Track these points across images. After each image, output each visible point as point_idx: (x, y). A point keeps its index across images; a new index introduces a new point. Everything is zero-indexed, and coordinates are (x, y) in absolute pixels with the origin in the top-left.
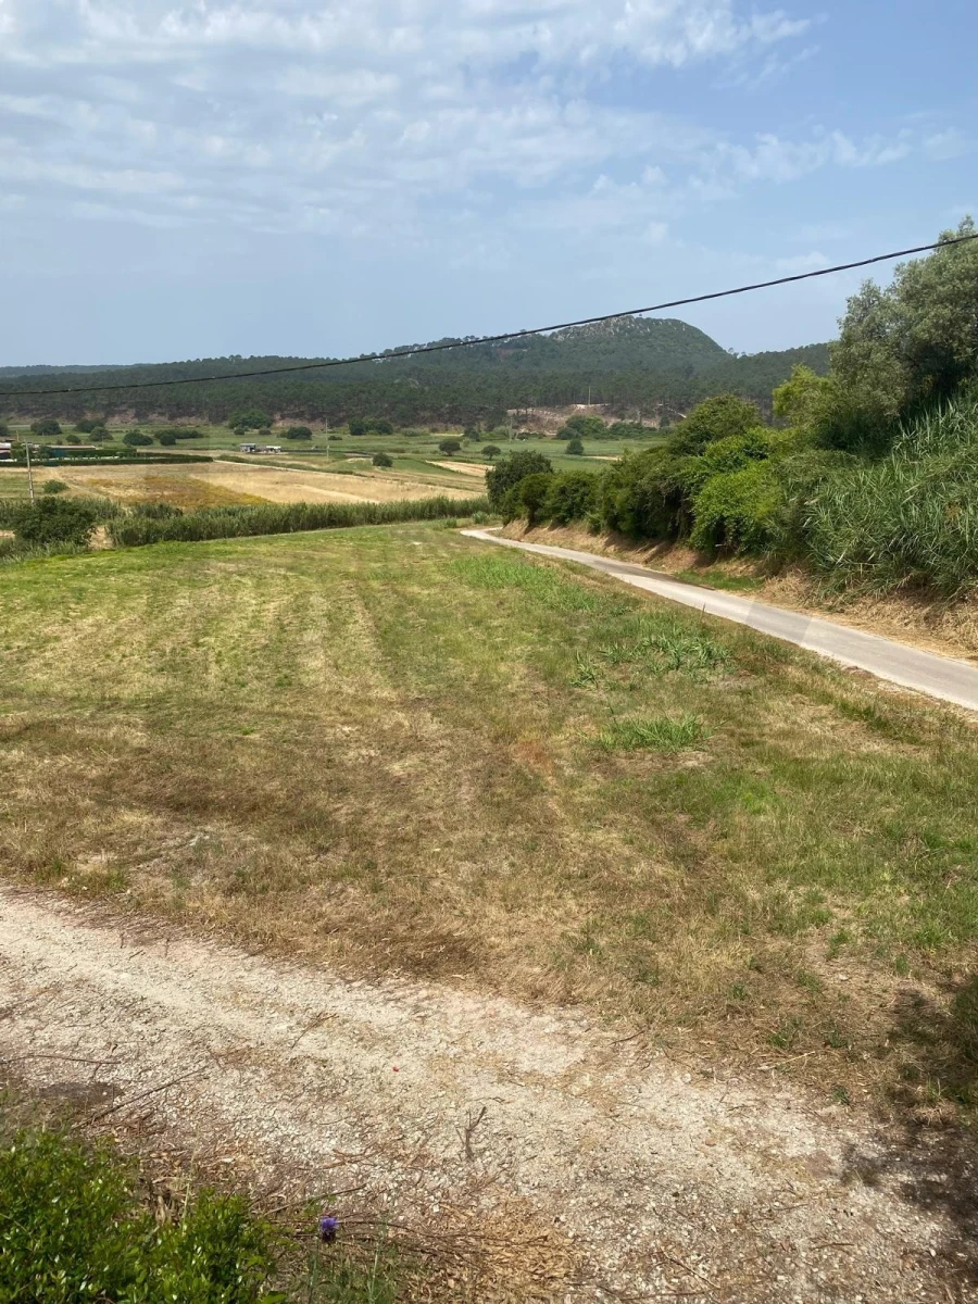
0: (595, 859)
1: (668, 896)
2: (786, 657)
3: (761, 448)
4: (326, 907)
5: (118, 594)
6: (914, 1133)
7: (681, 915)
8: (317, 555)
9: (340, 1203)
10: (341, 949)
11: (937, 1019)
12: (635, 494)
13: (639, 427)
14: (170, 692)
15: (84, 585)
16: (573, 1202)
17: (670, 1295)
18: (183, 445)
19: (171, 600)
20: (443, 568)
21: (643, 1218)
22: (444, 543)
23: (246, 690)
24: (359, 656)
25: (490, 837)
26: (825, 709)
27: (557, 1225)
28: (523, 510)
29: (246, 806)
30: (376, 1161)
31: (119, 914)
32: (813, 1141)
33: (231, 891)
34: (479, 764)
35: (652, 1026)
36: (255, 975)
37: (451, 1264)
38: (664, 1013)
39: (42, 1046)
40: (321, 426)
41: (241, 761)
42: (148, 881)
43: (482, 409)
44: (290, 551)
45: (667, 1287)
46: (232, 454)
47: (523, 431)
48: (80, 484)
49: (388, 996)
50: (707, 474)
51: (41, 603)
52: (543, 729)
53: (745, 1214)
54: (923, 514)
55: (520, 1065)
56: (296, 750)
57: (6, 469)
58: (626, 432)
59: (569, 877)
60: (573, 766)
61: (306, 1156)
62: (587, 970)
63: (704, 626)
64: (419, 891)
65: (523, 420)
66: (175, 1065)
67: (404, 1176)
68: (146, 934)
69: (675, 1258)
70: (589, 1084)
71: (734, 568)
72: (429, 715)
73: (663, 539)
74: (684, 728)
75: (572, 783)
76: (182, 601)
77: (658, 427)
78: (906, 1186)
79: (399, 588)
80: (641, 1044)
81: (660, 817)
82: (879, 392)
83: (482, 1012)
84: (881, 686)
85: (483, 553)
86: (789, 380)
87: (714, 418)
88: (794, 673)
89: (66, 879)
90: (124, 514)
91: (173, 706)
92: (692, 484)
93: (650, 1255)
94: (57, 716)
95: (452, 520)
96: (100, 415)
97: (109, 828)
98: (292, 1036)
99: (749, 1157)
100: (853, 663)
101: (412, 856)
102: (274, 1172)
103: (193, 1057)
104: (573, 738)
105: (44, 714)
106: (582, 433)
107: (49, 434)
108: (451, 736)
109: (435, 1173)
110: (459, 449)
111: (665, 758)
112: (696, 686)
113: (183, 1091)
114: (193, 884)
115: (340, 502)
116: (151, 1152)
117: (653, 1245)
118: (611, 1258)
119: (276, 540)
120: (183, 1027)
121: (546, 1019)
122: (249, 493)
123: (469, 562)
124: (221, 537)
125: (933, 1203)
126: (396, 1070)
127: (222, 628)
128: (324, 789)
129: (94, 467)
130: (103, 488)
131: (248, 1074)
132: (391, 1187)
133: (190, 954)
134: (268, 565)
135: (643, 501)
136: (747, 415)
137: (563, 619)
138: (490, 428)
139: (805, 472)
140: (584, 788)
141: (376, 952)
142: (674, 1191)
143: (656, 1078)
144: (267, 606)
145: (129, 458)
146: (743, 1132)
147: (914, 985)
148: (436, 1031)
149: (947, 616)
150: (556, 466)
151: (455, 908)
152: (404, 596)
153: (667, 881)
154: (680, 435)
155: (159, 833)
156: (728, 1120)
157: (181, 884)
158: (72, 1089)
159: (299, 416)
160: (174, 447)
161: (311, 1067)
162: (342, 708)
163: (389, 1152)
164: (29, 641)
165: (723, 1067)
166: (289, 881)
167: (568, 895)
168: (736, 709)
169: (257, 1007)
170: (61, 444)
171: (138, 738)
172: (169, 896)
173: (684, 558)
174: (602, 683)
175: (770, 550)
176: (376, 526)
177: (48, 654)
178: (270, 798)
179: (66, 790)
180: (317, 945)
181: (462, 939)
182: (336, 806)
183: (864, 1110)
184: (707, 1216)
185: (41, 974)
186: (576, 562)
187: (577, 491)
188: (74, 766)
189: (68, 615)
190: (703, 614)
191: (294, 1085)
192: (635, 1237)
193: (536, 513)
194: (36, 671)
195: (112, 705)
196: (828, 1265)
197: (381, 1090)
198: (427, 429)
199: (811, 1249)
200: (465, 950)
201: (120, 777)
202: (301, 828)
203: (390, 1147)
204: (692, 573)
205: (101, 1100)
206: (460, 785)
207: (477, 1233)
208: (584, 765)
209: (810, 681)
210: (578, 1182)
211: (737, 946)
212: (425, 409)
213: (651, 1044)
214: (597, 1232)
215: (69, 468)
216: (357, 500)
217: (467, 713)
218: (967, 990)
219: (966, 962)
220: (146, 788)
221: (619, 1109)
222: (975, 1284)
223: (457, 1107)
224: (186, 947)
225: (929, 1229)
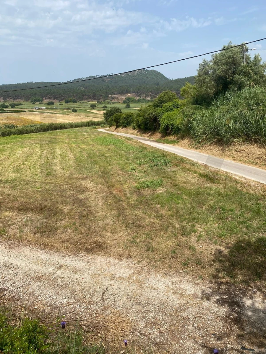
0: (135, 219)
1: (155, 227)
2: (185, 161)
3: (177, 105)
4: (62, 236)
6: (219, 286)
7: (158, 232)
8: (57, 137)
9: (68, 316)
10: (67, 247)
11: (225, 256)
12: (144, 118)
13: (145, 100)
14: (16, 178)
16: (131, 310)
17: (157, 333)
18: (17, 107)
19: (16, 151)
20: (93, 140)
21: (150, 313)
22: (93, 133)
23: (38, 176)
24: (69, 166)
25: (107, 214)
26: (195, 175)
27: (127, 317)
28: (114, 123)
29: (39, 209)
30: (78, 304)
31: (4, 241)
32: (193, 290)
33: (35, 233)
34: (104, 194)
35: (151, 263)
36: (43, 255)
37: (99, 330)
38: (154, 259)
40: (57, 101)
41: (37, 196)
42: (13, 230)
43: (102, 95)
44: (49, 136)
45: (156, 331)
46: (31, 110)
47: (113, 101)
49: (80, 259)
50: (163, 113)
52: (121, 184)
53: (176, 310)
54: (220, 122)
55: (116, 275)
56: (53, 193)
58: (141, 101)
59: (129, 224)
60: (129, 194)
61: (59, 304)
62: (134, 248)
63: (163, 154)
64: (88, 230)
65: (113, 98)
66: (21, 281)
67: (86, 307)
68: (12, 246)
69: (158, 323)
70: (135, 279)
71: (171, 138)
72: (90, 181)
73: (152, 131)
74: (159, 182)
75: (129, 198)
76: (19, 152)
77: (150, 100)
78: (217, 300)
79: (80, 146)
80: (149, 267)
81: (153, 206)
82: (208, 89)
83: (106, 262)
84: (210, 168)
85: (103, 135)
86: (185, 86)
87: (165, 97)
88: (187, 166)
90: (1, 128)
91: (17, 182)
92: (159, 116)
93: (152, 323)
95: (95, 126)
98: (54, 271)
99: (177, 295)
100: (203, 162)
101: (86, 220)
102: (50, 309)
103: (26, 279)
104: (129, 186)
106: (130, 101)
108: (96, 187)
109: (94, 306)
110: (96, 107)
111: (154, 190)
112: (162, 170)
113: (24, 289)
114: (25, 231)
115: (63, 122)
116: (15, 306)
117: (152, 320)
118: (141, 324)
119: (45, 133)
120: (23, 271)
121: (123, 262)
122: (37, 121)
123: (100, 138)
124: (29, 133)
125: (224, 304)
126: (83, 279)
127: (30, 159)
128: (61, 203)
131: (42, 283)
132: (82, 310)
134: (43, 141)
135: (147, 120)
136: (174, 96)
137: (126, 154)
138: (104, 101)
139: (189, 111)
140: (132, 199)
141: (76, 247)
142: (158, 306)
143: (153, 276)
144: (43, 153)
145: (2, 111)
146: (176, 289)
147: (219, 247)
148: (94, 268)
149: (227, 149)
150: (123, 111)
151: (98, 234)
152: (82, 149)
153: (154, 223)
154: (156, 102)
155: (15, 217)
156: (172, 286)
157: (21, 231)
159: (50, 98)
160: (14, 108)
161: (59, 280)
162: (65, 180)
163: (81, 301)
165: (170, 272)
166: (52, 229)
167: (128, 229)
168: (172, 176)
169: (44, 264)
171: (8, 191)
172: (18, 235)
173: (158, 135)
174: (137, 171)
175: (180, 132)
176: (73, 129)
178: (46, 206)
180: (60, 246)
181: (100, 242)
182: (64, 208)
183: (207, 281)
184: (166, 312)
186: (129, 137)
187: (129, 118)
190: (163, 151)
191: (55, 285)
192: (148, 319)
193: (118, 124)
196: (198, 322)
197: (79, 284)
198: (86, 101)
199: (193, 318)
200: (101, 245)
201: (3, 202)
202: (54, 214)
203: (82, 300)
204: (160, 140)
205: (1, 293)
206: (99, 200)
207: (106, 321)
208: (132, 193)
209: (191, 168)
210: (132, 305)
211: (173, 240)
212: (85, 95)
213: (151, 267)
214: (138, 318)
216: (67, 122)
217: (100, 180)
218: (233, 248)
219: (232, 241)
220: (10, 205)
221: (143, 285)
222: (235, 324)
223: (100, 288)
224: (24, 249)
225: (223, 310)
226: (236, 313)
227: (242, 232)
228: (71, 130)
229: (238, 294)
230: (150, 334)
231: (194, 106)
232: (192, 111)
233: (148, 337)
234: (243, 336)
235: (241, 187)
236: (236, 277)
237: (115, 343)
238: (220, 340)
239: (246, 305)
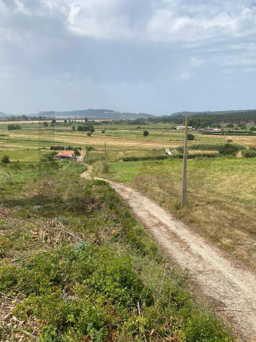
5: (242, 170)
14: (253, 200)
15: (233, 167)
31: (231, 257)
39: (208, 284)
42: (241, 250)
48: (236, 140)
51: (222, 170)
57: (219, 136)
66: (242, 306)
68: (238, 265)
89: (219, 243)
90: (247, 149)
91: (253, 204)
94: (222, 200)
96: (244, 123)
97: (232, 233)
103: (247, 306)
105: (219, 199)
107: (231, 127)
113: (243, 315)
114: (253, 256)
116: (232, 328)
120: (245, 297)
129: (241, 136)
130: (242, 142)
145: (250, 134)
155: (245, 239)
157: (249, 255)
158: (214, 300)
164: (218, 179)
170: (233, 130)
171: (243, 211)
172: (246, 257)
177: (222, 184)
179: (222, 220)
185: (210, 266)
188: (225, 214)
189: (228, 174)
194: (219, 187)
195: (237, 200)
201: (236, 220)
205: (221, 306)
215: (234, 136)
220: (243, 225)
224: (249, 273)
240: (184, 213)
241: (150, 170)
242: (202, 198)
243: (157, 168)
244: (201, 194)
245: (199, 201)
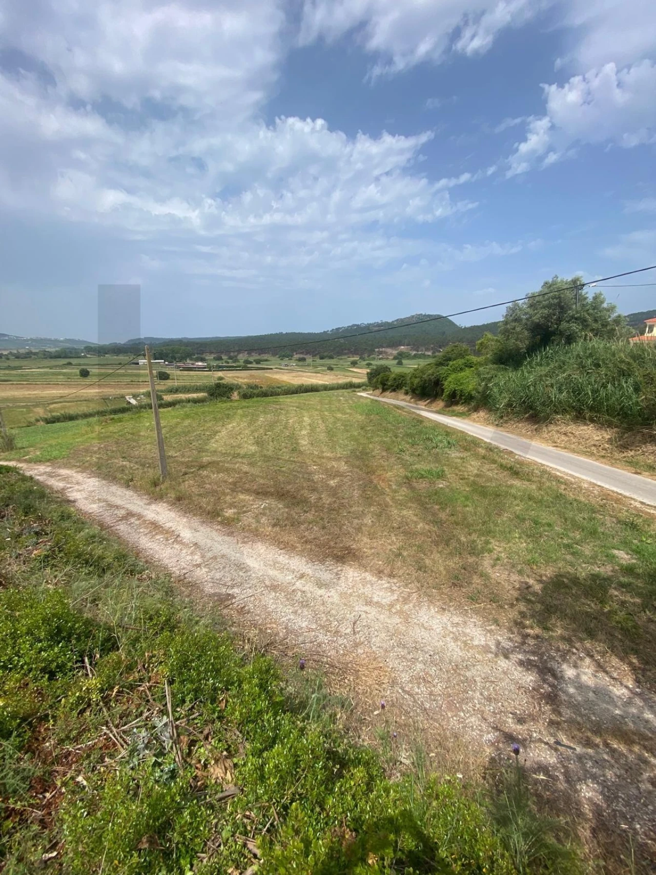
0: (403, 522)
1: (430, 538)
2: (479, 444)
4: (306, 534)
5: (241, 416)
6: (525, 640)
7: (435, 545)
8: (307, 403)
9: (308, 645)
10: (311, 549)
11: (535, 594)
12: (422, 381)
14: (256, 452)
15: (229, 413)
16: (392, 654)
17: (427, 695)
18: (263, 364)
19: (258, 418)
20: (350, 408)
21: (418, 663)
22: (351, 398)
23: (281, 452)
24: (320, 440)
25: (365, 510)
26: (494, 466)
27: (385, 663)
28: (380, 386)
29: (280, 494)
30: (321, 632)
32: (484, 639)
34: (361, 483)
35: (423, 588)
36: (281, 557)
37: (347, 674)
38: (428, 583)
39: (210, 578)
40: (309, 356)
41: (279, 478)
42: (247, 520)
43: (366, 349)
44: (297, 401)
45: (426, 691)
46: (279, 367)
47: (381, 357)
48: (229, 377)
49: (327, 568)
50: (449, 374)
51: (216, 419)
52: (385, 470)
53: (457, 666)
54: (535, 390)
55: (374, 599)
56: (297, 474)
57: (206, 372)
59: (393, 528)
60: (396, 485)
61: (297, 627)
62: (399, 564)
63: (447, 432)
64: (339, 530)
65: (381, 353)
67: (331, 638)
68: (246, 539)
69: (429, 680)
70: (399, 608)
71: (459, 408)
72: (344, 463)
73: (432, 397)
74: (438, 472)
75: (395, 491)
76: (261, 419)
77: (431, 355)
78: (521, 660)
79: (335, 415)
80: (419, 595)
81: (428, 506)
83: (360, 577)
84: (517, 457)
85: (365, 402)
86: (483, 338)
87: (452, 353)
88: (482, 451)
89: (220, 518)
90: (243, 388)
91: (257, 457)
92: (443, 377)
93: (420, 678)
94: (219, 459)
95: (354, 389)
96: (236, 354)
97: (234, 500)
98: (293, 581)
99: (459, 643)
100: (505, 447)
101: (337, 516)
102: (286, 632)
103: (260, 586)
104: (396, 474)
105: (215, 459)
106: (403, 357)
107: (219, 360)
108: (351, 471)
109: (342, 638)
110: (357, 364)
111: (431, 483)
112: (444, 455)
113: (255, 599)
115: (315, 383)
116: (244, 621)
117: (421, 674)
118: (405, 677)
119: (293, 397)
120: (256, 575)
121: (384, 582)
122: (285, 381)
123: (360, 405)
124: (275, 396)
125: (531, 669)
126: (329, 597)
127: (274, 429)
128: (307, 489)
129: (234, 371)
130: (237, 379)
131: (278, 594)
132: (326, 642)
133: (260, 547)
134: (290, 406)
135: (425, 383)
136: (465, 351)
137: (394, 428)
139: (488, 373)
140: (400, 493)
141: (323, 551)
142: (430, 654)
143: (424, 609)
145: (245, 368)
146: (457, 633)
147: (527, 580)
148: (344, 584)
149: (544, 429)
150: (392, 370)
151: (351, 537)
152: (336, 418)
153: (430, 532)
154: (440, 359)
155: (251, 503)
156: (451, 628)
157: (258, 522)
158: (219, 595)
159: (302, 353)
160: (260, 364)
161: (299, 593)
162: (314, 460)
164: (211, 432)
165: (450, 606)
166: (294, 523)
167: (392, 535)
168: (459, 465)
169: (282, 569)
170: (223, 364)
171: (246, 468)
172: (254, 526)
173: (440, 404)
174: (408, 453)
175: (473, 402)
176: (327, 392)
177: (217, 437)
178: (288, 492)
180: (303, 547)
181: (353, 549)
182: (311, 496)
183: (505, 629)
184: (442, 665)
185: (211, 552)
186: (400, 405)
187: (400, 379)
188: (224, 478)
189: (224, 424)
190: (446, 426)
191: (293, 600)
192: (414, 670)
193: (384, 387)
194: (213, 443)
195: (237, 456)
196: (488, 690)
197: (323, 604)
198: (346, 357)
199: (482, 682)
200: (355, 553)
201: (239, 482)
202: (298, 503)
203: (326, 627)
204: (443, 410)
205: (229, 600)
206: (354, 490)
207: (356, 663)
208: (400, 485)
209: (488, 454)
210: (393, 647)
211: (456, 559)
212: (345, 350)
213: (422, 595)
214: (400, 667)
215: (225, 372)
216: (321, 382)
217: (357, 463)
218: (549, 583)
219: (549, 572)
220: (247, 486)
221: (410, 620)
222: (547, 703)
223: (350, 614)
224: (259, 545)
225: (529, 679)
226: (550, 686)
227: (565, 560)
228: (323, 393)
229: (555, 657)
230: (417, 694)
231: (495, 366)
232: (493, 372)
233: (414, 697)
234: (558, 723)
235: (565, 489)
236: (552, 630)
237: (367, 697)
238: (522, 724)
239: (566, 676)
240: (167, 489)
241: (102, 433)
242: (192, 462)
243: (113, 428)
244: (189, 457)
245: (187, 467)
